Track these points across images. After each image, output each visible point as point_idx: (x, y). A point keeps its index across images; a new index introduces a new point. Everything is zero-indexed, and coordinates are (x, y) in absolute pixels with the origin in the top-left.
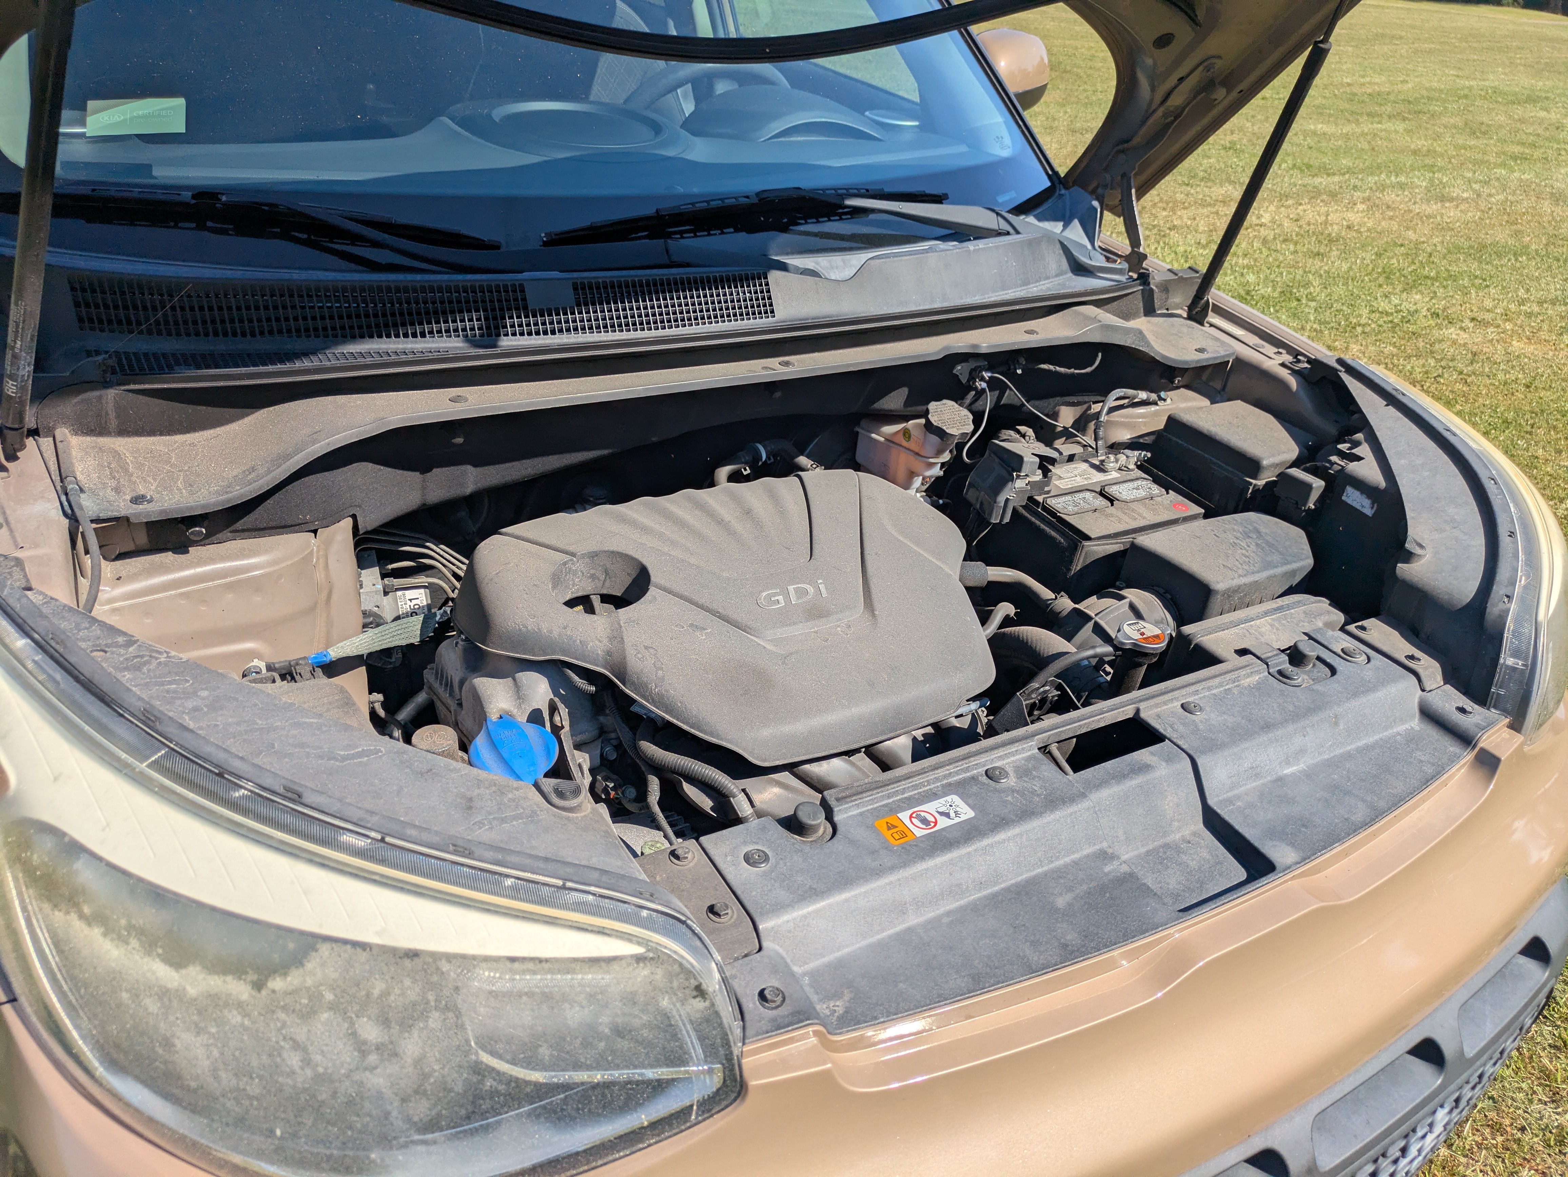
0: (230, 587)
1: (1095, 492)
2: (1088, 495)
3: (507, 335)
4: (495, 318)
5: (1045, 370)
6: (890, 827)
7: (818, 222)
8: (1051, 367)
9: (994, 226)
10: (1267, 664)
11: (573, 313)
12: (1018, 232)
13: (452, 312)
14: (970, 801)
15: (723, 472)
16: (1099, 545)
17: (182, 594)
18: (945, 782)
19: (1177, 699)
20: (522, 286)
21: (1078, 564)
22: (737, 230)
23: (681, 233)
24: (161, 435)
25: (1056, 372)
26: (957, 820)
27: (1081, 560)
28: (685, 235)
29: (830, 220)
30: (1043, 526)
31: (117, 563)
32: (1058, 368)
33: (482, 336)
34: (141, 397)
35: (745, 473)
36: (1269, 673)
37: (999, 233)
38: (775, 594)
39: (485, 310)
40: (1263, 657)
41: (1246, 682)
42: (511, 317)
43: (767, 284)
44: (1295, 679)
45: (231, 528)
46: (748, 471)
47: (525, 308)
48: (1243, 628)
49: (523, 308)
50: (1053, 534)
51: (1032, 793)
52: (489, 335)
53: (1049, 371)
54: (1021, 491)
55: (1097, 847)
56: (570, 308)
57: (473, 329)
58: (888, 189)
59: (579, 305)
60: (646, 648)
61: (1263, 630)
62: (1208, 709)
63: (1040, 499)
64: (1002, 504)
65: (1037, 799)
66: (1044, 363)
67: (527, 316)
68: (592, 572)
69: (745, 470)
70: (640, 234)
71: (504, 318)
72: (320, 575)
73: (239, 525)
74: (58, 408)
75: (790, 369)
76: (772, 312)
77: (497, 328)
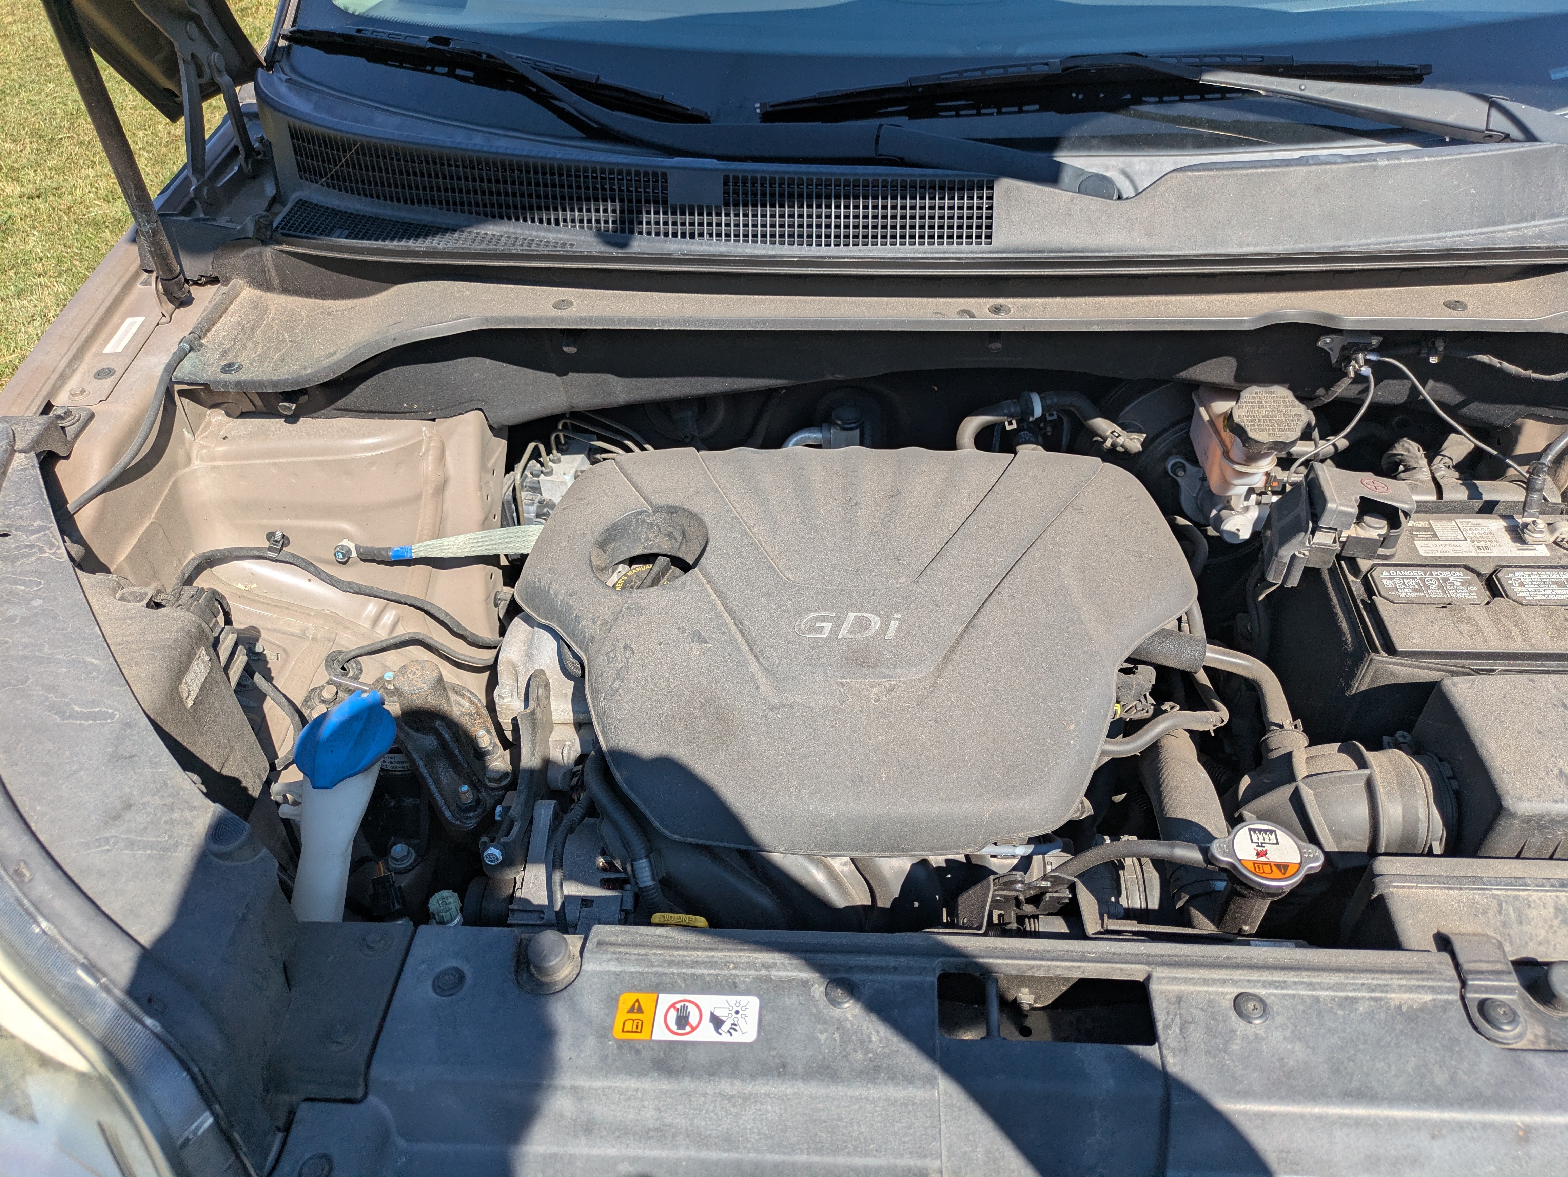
0: (321, 464)
1: (1479, 574)
2: (1457, 576)
3: (641, 233)
4: (631, 212)
5: (1483, 364)
6: (636, 1008)
7: (1161, 102)
8: (1495, 362)
9: (1479, 123)
10: (1463, 984)
11: (718, 214)
12: (1531, 137)
13: (588, 199)
14: (767, 1018)
15: (971, 425)
16: (1402, 665)
17: (275, 464)
18: (764, 972)
19: (1235, 983)
20: (664, 175)
21: (1363, 682)
22: (1043, 109)
23: (957, 109)
24: (316, 297)
25: (1501, 372)
26: (725, 1038)
27: (1368, 679)
28: (962, 113)
29: (1182, 100)
30: (1338, 609)
31: (240, 420)
32: (1506, 365)
33: (615, 231)
34: (293, 259)
35: (1008, 428)
36: (1463, 998)
37: (1487, 137)
38: (823, 619)
39: (621, 201)
40: (1466, 966)
41: (1396, 998)
42: (648, 212)
43: (990, 198)
44: (1500, 1029)
45: (332, 406)
46: (1014, 426)
47: (665, 202)
48: (1494, 897)
49: (663, 203)
50: (1344, 626)
51: (862, 1042)
52: (623, 231)
53: (1490, 367)
54: (1322, 550)
55: (919, 1163)
56: (716, 207)
57: (606, 222)
58: (1301, 59)
59: (727, 205)
60: (626, 647)
61: (1533, 913)
62: (1279, 1020)
63: (1364, 564)
64: (1287, 560)
65: (860, 1056)
66: (1484, 353)
67: (665, 213)
68: (670, 529)
69: (1010, 423)
70: (890, 109)
71: (640, 212)
72: (428, 466)
73: (340, 404)
74: (230, 260)
75: (1002, 317)
76: (989, 237)
77: (631, 223)
